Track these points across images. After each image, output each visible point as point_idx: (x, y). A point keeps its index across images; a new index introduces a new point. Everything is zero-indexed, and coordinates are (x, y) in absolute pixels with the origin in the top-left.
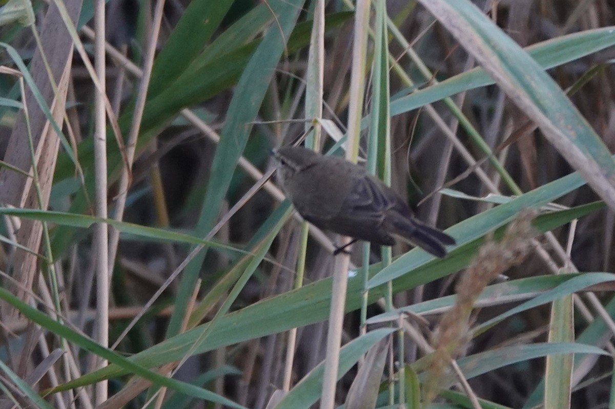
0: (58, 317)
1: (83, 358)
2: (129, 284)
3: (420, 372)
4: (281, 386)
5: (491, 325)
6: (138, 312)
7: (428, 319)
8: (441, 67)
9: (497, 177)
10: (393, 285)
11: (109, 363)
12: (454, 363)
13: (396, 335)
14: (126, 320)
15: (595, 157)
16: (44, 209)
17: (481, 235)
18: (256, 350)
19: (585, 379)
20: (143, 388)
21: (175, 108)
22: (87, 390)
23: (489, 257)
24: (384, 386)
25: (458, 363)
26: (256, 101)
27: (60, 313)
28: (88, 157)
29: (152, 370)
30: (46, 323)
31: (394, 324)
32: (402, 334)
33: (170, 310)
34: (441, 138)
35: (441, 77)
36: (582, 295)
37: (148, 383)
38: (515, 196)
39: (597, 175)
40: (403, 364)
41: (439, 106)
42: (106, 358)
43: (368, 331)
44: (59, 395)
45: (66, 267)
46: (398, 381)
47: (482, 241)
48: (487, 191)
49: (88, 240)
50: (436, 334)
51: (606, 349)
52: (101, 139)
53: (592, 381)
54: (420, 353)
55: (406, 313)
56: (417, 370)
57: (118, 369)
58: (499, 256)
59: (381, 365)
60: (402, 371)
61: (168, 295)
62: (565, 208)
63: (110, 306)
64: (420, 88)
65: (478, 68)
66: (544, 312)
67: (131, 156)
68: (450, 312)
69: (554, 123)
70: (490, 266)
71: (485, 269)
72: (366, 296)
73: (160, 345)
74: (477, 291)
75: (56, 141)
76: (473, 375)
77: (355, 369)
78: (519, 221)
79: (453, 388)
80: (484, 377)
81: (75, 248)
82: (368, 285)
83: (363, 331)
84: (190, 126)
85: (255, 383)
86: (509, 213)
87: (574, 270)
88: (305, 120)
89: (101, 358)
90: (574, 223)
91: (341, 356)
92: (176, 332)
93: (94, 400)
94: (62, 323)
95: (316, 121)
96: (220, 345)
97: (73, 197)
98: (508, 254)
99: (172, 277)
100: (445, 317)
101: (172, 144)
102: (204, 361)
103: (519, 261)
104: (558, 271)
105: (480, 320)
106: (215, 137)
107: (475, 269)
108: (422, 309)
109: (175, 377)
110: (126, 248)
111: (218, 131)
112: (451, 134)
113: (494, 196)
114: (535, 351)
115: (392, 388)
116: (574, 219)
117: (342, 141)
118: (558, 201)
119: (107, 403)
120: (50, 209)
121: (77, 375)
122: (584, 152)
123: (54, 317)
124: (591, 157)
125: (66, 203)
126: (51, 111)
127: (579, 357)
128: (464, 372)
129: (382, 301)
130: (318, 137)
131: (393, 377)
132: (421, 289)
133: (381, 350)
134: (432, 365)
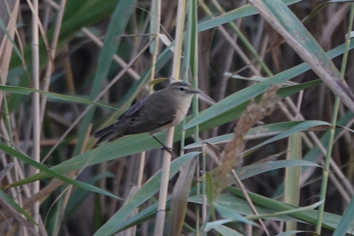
0: (12, 145)
1: (26, 168)
2: (53, 126)
3: (214, 176)
4: (136, 184)
5: (254, 150)
6: (57, 142)
7: (219, 147)
8: (228, 4)
9: (259, 67)
10: (200, 128)
11: (40, 171)
12: (233, 171)
13: (201, 156)
14: (50, 147)
15: (316, 55)
16: (4, 84)
17: (248, 100)
18: (123, 163)
19: (308, 180)
20: (59, 185)
21: (78, 27)
22: (28, 186)
23: (252, 112)
24: (194, 184)
25: (235, 171)
26: (123, 23)
27: (12, 143)
28: (29, 55)
29: (64, 175)
30: (5, 148)
31: (200, 149)
32: (204, 155)
33: (75, 141)
34: (227, 44)
35: (227, 10)
36: (306, 132)
37: (62, 182)
38: (268, 77)
39: (317, 65)
40: (205, 172)
41: (226, 26)
42: (39, 168)
43: (185, 153)
44: (13, 189)
45: (17, 116)
46: (202, 181)
47: (248, 103)
48: (253, 74)
49: (29, 102)
50: (223, 154)
51: (320, 164)
52: (35, 45)
53: (312, 181)
54: (215, 165)
55: (207, 143)
56: (212, 175)
57: (45, 174)
58: (258, 111)
59: (192, 172)
60: (204, 175)
61: (74, 132)
62: (296, 84)
63: (41, 139)
64: (216, 16)
65: (249, 4)
66: (285, 142)
67: (53, 54)
68: (230, 143)
69: (293, 36)
70: (253, 117)
71: (250, 118)
72: (184, 133)
73: (69, 161)
74: (246, 131)
75: (10, 46)
76: (244, 178)
77: (178, 175)
78: (269, 91)
79: (234, 185)
80: (252, 179)
81: (22, 106)
82: (185, 127)
83: (182, 153)
84: (86, 38)
85: (123, 182)
86: (265, 87)
87: (302, 119)
88: (150, 34)
89: (36, 168)
90: (302, 92)
91: (171, 167)
92: (78, 154)
93: (32, 192)
94: (14, 148)
95: (156, 35)
96: (103, 160)
97: (21, 77)
98: (263, 110)
99: (76, 123)
100: (227, 145)
101: (76, 47)
102: (95, 169)
103: (269, 113)
104: (293, 119)
105: (247, 147)
106: (100, 44)
107: (244, 118)
108: (216, 140)
109: (78, 179)
110: (51, 106)
111: (103, 40)
112: (233, 42)
113: (256, 77)
114: (280, 164)
115: (198, 185)
116: (301, 90)
117: (171, 46)
118: (293, 80)
119: (38, 193)
120: (7, 84)
121: (23, 177)
122: (310, 53)
123: (9, 145)
124: (314, 55)
125: (17, 81)
126: (8, 29)
127: (305, 168)
128: (239, 176)
129: (193, 136)
130: (157, 43)
131: (199, 179)
132: (216, 129)
133: (192, 163)
134: (220, 172)
